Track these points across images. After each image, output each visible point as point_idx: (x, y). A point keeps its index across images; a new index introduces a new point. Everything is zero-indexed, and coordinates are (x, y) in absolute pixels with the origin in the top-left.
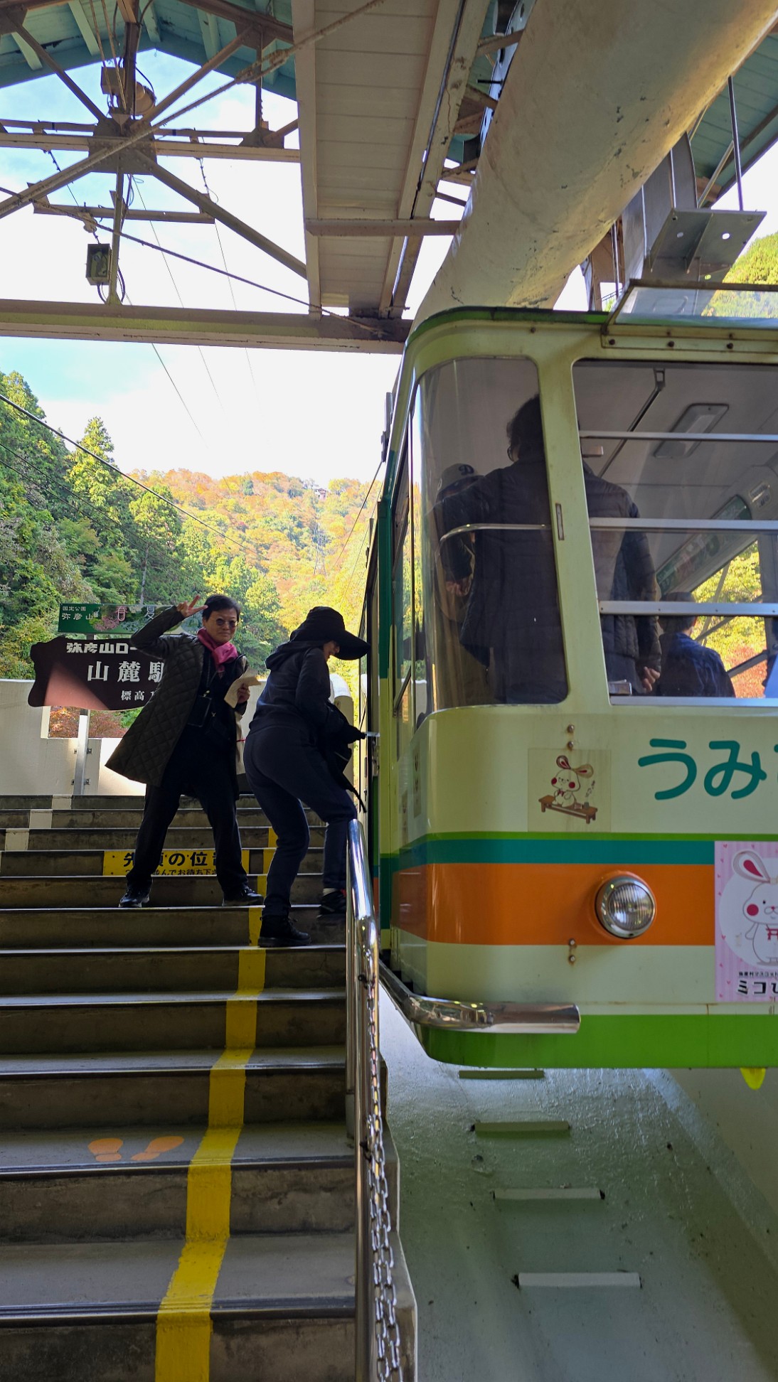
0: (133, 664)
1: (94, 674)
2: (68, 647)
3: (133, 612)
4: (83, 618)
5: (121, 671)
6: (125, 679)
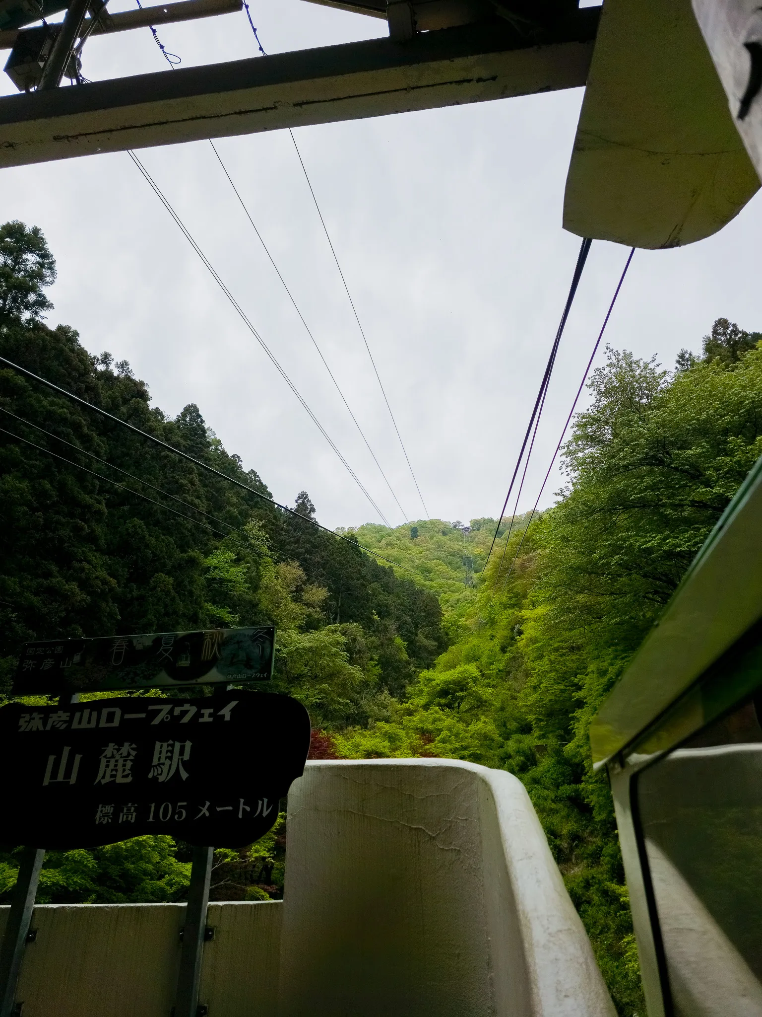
0: (126, 748)
1: (54, 774)
4: (55, 667)
5: (103, 762)
6: (107, 779)
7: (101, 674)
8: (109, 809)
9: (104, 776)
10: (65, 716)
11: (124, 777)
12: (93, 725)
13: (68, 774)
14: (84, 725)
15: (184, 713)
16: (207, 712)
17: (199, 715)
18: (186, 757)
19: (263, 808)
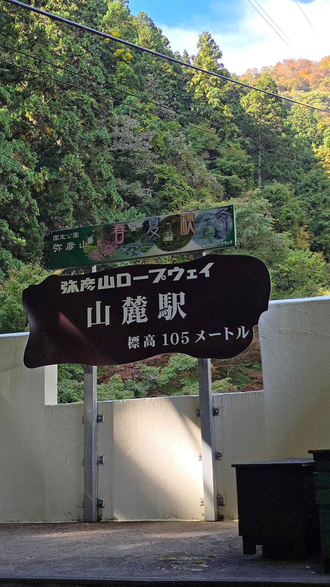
0: (139, 299)
1: (94, 320)
2: (63, 287)
3: (133, 229)
4: (76, 247)
6: (131, 321)
7: (110, 250)
8: (136, 339)
10: (92, 281)
11: (142, 319)
12: (112, 286)
13: (103, 319)
14: (106, 286)
15: (175, 274)
16: (192, 272)
17: (186, 274)
18: (182, 303)
19: (242, 332)
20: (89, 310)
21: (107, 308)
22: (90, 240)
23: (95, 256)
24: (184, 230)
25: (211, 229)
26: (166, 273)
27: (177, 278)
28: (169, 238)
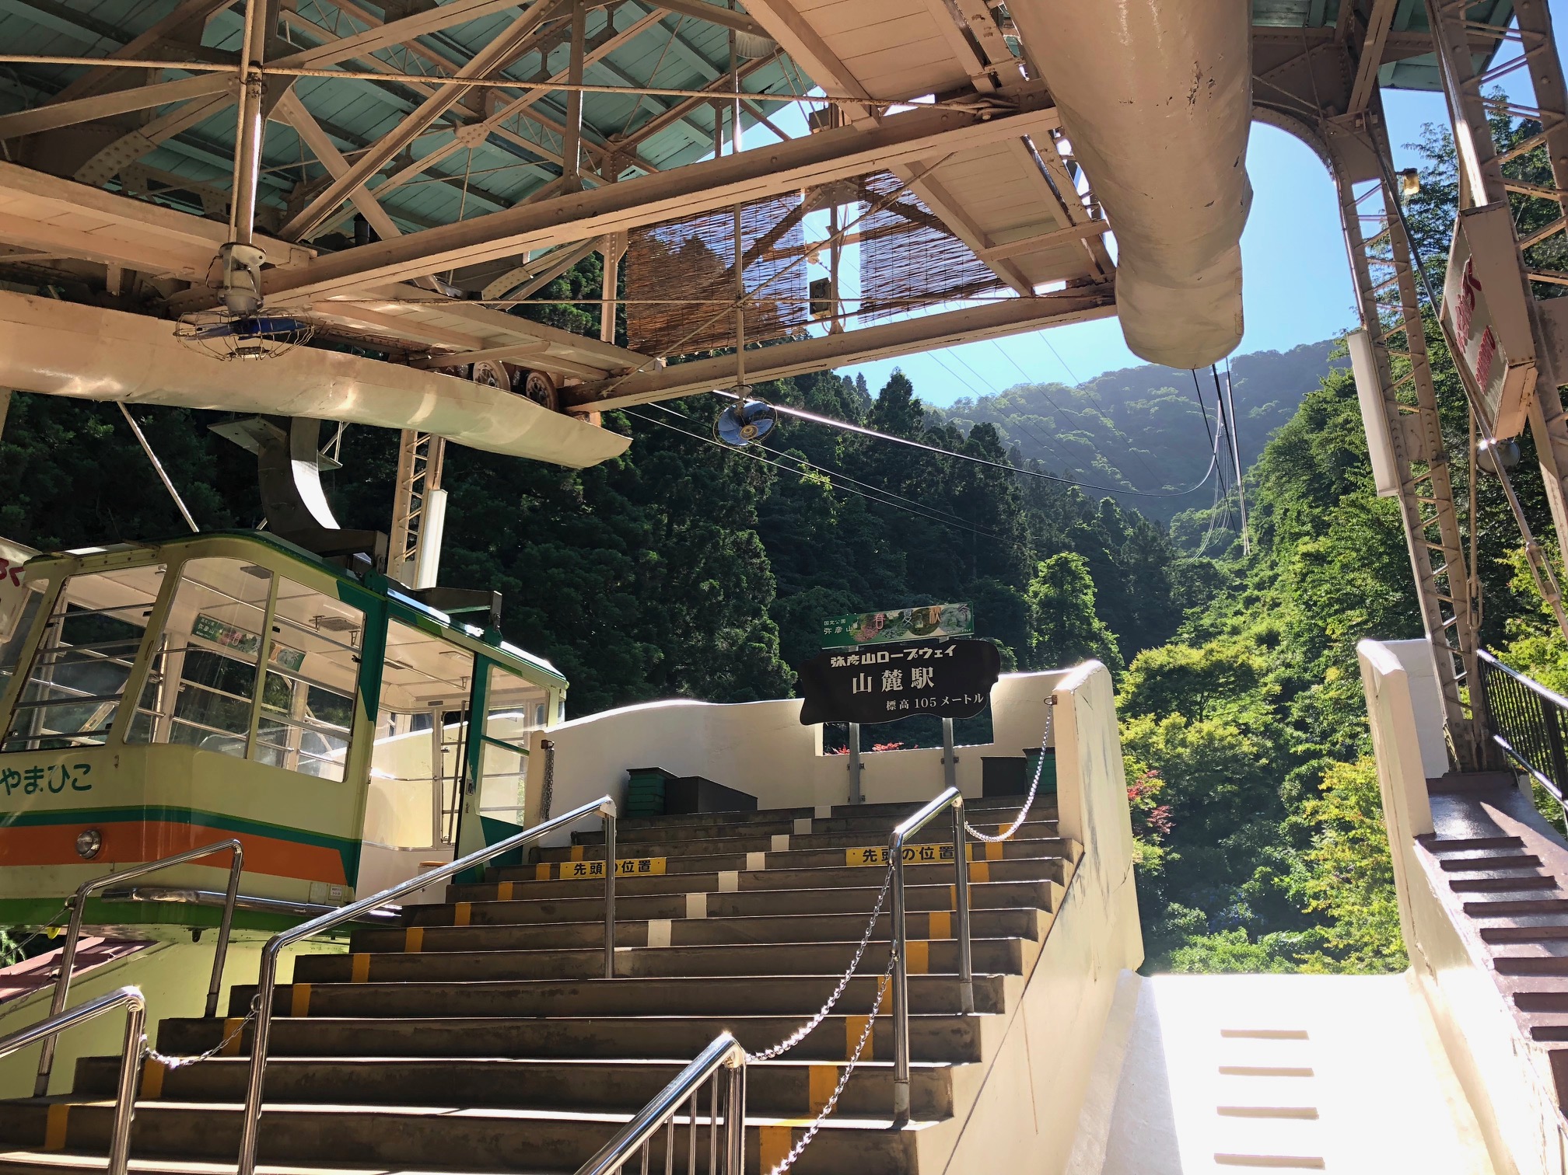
0: (896, 672)
1: (858, 688)
2: (832, 662)
4: (844, 631)
5: (884, 680)
6: (889, 689)
7: (871, 633)
8: (893, 703)
9: (886, 687)
10: (857, 658)
11: (898, 687)
12: (874, 661)
13: (866, 686)
14: (869, 662)
15: (925, 653)
16: (938, 652)
17: (934, 653)
18: (931, 675)
19: (978, 698)
20: (855, 680)
21: (869, 679)
22: (855, 626)
23: (859, 637)
24: (932, 620)
25: (954, 620)
26: (917, 653)
27: (927, 656)
28: (920, 626)
